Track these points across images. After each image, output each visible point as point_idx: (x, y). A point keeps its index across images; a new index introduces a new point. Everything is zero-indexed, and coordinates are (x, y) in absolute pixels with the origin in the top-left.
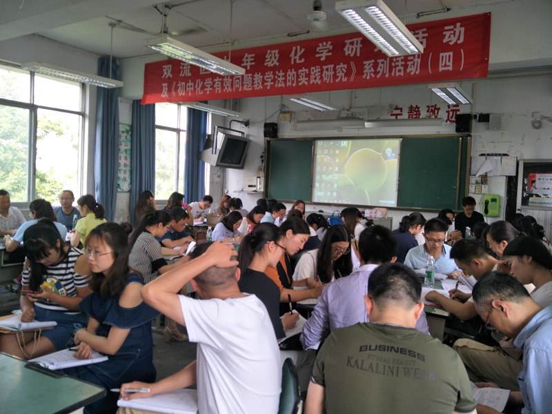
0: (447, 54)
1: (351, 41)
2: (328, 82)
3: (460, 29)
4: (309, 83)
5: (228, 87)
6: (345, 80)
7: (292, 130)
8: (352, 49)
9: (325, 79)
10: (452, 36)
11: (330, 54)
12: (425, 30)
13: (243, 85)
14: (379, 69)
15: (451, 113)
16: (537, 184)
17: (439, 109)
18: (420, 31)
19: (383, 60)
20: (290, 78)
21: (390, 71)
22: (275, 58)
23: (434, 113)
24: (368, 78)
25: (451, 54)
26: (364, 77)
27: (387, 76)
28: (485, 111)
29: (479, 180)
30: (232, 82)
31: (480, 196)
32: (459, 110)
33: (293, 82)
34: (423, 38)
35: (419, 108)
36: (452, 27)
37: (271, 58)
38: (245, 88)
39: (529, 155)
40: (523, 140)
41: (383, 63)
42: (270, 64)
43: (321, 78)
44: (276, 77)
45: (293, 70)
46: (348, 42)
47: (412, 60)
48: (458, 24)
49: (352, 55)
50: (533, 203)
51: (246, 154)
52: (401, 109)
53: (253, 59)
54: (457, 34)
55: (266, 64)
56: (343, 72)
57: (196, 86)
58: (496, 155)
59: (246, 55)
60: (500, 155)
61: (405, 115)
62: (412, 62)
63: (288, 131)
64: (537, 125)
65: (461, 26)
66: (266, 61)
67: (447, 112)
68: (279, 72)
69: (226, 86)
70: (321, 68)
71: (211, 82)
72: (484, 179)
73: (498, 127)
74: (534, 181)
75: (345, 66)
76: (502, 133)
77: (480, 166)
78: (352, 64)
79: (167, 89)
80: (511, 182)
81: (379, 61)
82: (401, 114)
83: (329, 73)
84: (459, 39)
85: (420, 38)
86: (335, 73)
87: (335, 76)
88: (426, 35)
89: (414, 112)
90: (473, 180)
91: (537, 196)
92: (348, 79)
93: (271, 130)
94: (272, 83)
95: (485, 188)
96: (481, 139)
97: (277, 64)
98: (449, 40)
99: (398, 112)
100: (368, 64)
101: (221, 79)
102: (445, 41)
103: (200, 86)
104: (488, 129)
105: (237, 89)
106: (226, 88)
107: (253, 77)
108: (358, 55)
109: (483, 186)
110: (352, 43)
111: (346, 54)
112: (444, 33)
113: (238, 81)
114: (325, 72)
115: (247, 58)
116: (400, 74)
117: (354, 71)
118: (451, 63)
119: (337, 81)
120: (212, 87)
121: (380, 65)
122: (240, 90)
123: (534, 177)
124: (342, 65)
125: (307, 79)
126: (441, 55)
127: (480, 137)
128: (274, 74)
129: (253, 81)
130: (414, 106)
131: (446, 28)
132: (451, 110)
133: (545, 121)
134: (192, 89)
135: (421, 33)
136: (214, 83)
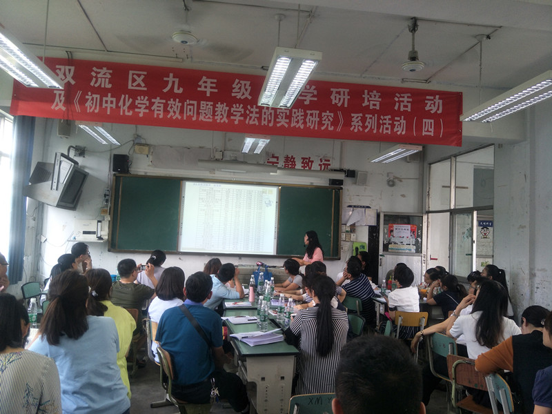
1: (338, 90)
2: (312, 128)
3: (438, 101)
4: (290, 126)
5: (174, 112)
7: (149, 166)
8: (340, 99)
9: (308, 125)
10: (432, 105)
11: (316, 99)
12: (409, 95)
13: (198, 114)
14: (367, 124)
16: (395, 233)
17: (312, 162)
21: (378, 128)
22: (246, 90)
23: (308, 165)
25: (432, 121)
27: (375, 132)
29: (349, 229)
30: (182, 108)
31: (349, 243)
35: (294, 158)
36: (432, 98)
37: (240, 88)
40: (381, 195)
41: (371, 118)
42: (239, 96)
43: (305, 123)
44: (248, 112)
46: (334, 90)
47: (399, 121)
48: (437, 97)
49: (339, 105)
50: (392, 249)
52: (277, 158)
53: (214, 85)
54: (437, 104)
55: (233, 95)
56: (329, 120)
58: (361, 207)
59: (204, 78)
60: (364, 207)
61: (281, 163)
64: (391, 183)
65: (439, 99)
66: (234, 91)
67: (320, 165)
68: (252, 107)
70: (305, 112)
72: (353, 228)
74: (392, 231)
75: (332, 114)
77: (350, 216)
78: (340, 114)
82: (278, 163)
84: (438, 109)
85: (405, 101)
86: (321, 120)
87: (320, 124)
88: (411, 100)
90: (344, 228)
92: (335, 129)
94: (242, 118)
97: (250, 98)
98: (430, 108)
99: (275, 160)
100: (356, 118)
101: (164, 101)
102: (427, 108)
103: (128, 104)
107: (214, 106)
108: (346, 106)
109: (352, 235)
110: (339, 93)
111: (333, 103)
112: (426, 102)
113: (192, 107)
114: (309, 117)
115: (205, 82)
117: (342, 121)
118: (432, 130)
120: (148, 108)
121: (368, 120)
122: (194, 119)
123: (392, 227)
124: (328, 113)
125: (288, 121)
126: (424, 120)
127: (348, 190)
128: (245, 108)
129: (214, 112)
130: (290, 156)
131: (428, 97)
132: (324, 164)
133: (396, 181)
135: (406, 97)
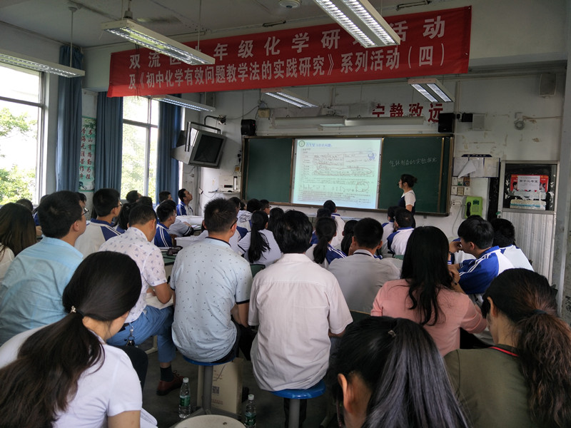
0: (428, 48)
1: (329, 32)
2: (304, 75)
3: (440, 23)
4: (285, 76)
5: (199, 79)
6: (322, 73)
7: (270, 127)
8: (330, 41)
9: (301, 72)
10: (432, 29)
11: (307, 46)
12: (405, 22)
13: (215, 77)
14: (357, 63)
15: (434, 112)
16: (519, 186)
17: (422, 108)
18: (400, 24)
19: (361, 53)
20: (265, 71)
21: (369, 65)
22: (249, 48)
23: (417, 112)
24: (346, 72)
25: (431, 48)
26: (342, 71)
27: (366, 70)
28: (468, 111)
29: (461, 181)
30: (204, 73)
31: (462, 198)
32: (442, 109)
33: (268, 75)
34: (403, 31)
35: (401, 106)
36: (432, 20)
37: (244, 48)
38: (218, 80)
39: (511, 156)
40: (506, 140)
41: (361, 56)
42: (244, 56)
43: (298, 71)
44: (250, 69)
45: (268, 62)
46: (325, 33)
47: (391, 54)
48: (439, 18)
49: (329, 48)
50: (515, 205)
51: (222, 153)
52: (383, 108)
53: (225, 50)
54: (438, 27)
55: (239, 55)
56: (320, 65)
57: (166, 78)
58: (479, 156)
59: (219, 45)
60: (482, 156)
61: (387, 114)
62: (392, 56)
63: (267, 129)
64: (519, 125)
65: (441, 20)
66: (239, 51)
67: (430, 111)
68: (254, 64)
69: (197, 78)
70: (298, 60)
71: (182, 74)
72: (467, 181)
73: (481, 127)
74: (516, 183)
75: (323, 59)
76: (485, 134)
77: (463, 167)
78: (330, 56)
79: (134, 80)
80: (494, 183)
81: (357, 54)
82: (383, 113)
83: (306, 66)
84: (439, 33)
85: (400, 31)
86: (312, 66)
87: (312, 70)
88: (406, 28)
89: (396, 111)
90: (455, 181)
91: (519, 198)
92: (326, 73)
93: (249, 127)
94: (247, 76)
95: (467, 190)
96: (464, 139)
97: (252, 55)
98: (430, 33)
99: (381, 110)
100: (346, 58)
101: (192, 71)
102: (425, 34)
103: (170, 77)
104: (471, 129)
105: (210, 81)
106: (198, 80)
107: (226, 69)
108: (336, 47)
109: (465, 188)
110: (329, 35)
111: (324, 47)
112: (424, 26)
113: (210, 72)
114: (301, 65)
115: (219, 48)
116: (379, 68)
117: (332, 64)
118: (431, 58)
119: (314, 74)
120: (183, 78)
121: (359, 58)
122: (213, 82)
123: (516, 178)
124: (319, 58)
125: (283, 72)
126: (421, 48)
127: (463, 137)
128: (248, 66)
129: (226, 73)
130: (397, 104)
131: (426, 21)
132: (434, 109)
133: (527, 122)
134: (162, 80)
135: (400, 26)
136: (185, 74)
